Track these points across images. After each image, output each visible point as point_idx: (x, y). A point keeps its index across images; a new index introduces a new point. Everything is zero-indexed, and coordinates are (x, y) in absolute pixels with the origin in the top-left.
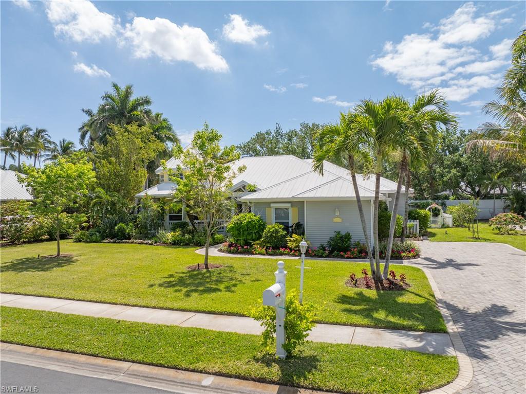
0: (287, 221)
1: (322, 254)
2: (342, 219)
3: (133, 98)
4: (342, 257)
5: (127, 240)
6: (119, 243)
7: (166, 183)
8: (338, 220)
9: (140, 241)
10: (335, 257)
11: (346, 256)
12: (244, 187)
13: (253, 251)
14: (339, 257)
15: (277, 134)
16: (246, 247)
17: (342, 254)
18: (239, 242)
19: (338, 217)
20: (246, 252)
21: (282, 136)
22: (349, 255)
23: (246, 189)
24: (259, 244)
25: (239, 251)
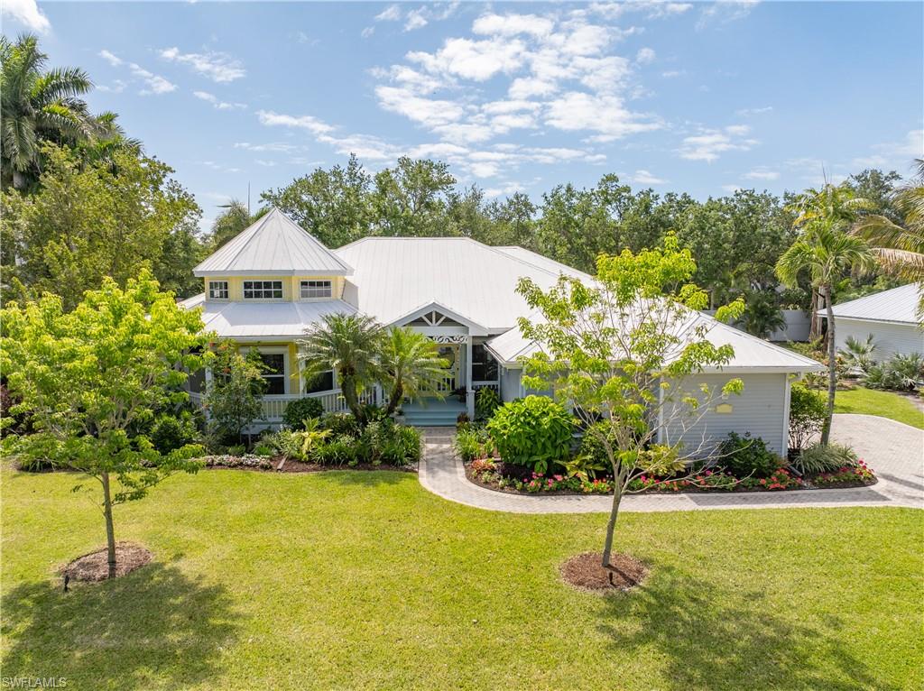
1: (726, 484)
2: (733, 407)
4: (763, 488)
7: (237, 303)
8: (724, 408)
9: (232, 459)
10: (750, 490)
11: (772, 486)
12: (429, 316)
13: (582, 486)
14: (756, 488)
15: (352, 175)
16: (559, 478)
17: (762, 481)
18: (537, 466)
19: (725, 403)
20: (563, 490)
21: (362, 180)
22: (778, 485)
23: (434, 319)
24: (579, 467)
25: (546, 488)
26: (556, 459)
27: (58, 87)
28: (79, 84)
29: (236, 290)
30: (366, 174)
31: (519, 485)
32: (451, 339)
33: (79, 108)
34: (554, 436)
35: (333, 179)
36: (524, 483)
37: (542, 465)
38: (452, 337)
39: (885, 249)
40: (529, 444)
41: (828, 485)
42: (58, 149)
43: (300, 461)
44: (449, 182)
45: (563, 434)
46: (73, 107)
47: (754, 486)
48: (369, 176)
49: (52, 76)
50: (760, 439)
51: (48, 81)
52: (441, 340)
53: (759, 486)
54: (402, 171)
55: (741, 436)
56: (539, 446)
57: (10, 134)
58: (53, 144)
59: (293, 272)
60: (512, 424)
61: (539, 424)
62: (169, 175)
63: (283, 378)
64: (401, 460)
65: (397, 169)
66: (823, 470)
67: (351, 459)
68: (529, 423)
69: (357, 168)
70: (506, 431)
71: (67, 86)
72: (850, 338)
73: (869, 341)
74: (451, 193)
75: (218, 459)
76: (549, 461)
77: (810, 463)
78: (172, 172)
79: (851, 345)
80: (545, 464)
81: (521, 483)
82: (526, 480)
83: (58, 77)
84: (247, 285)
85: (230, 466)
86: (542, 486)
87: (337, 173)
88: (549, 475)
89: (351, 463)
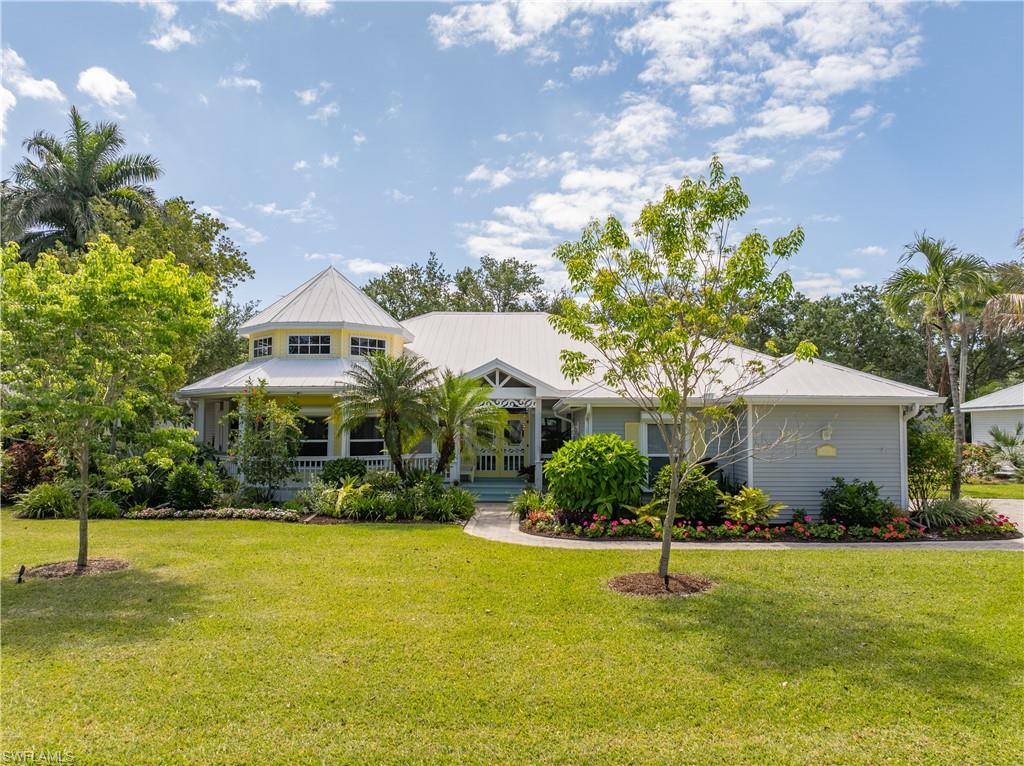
0: (667, 455)
1: (830, 532)
2: (838, 449)
3: (113, 157)
4: (877, 539)
5: (210, 511)
6: (184, 517)
7: (281, 358)
8: (827, 451)
9: (255, 512)
10: (861, 540)
11: (888, 535)
12: (492, 376)
13: (653, 530)
14: (869, 538)
15: (432, 275)
16: (626, 522)
17: (875, 530)
18: (601, 509)
19: (826, 445)
20: (632, 536)
21: (442, 280)
22: (895, 534)
23: (497, 381)
24: (651, 513)
25: (610, 532)
26: (624, 503)
27: (127, 173)
28: (149, 171)
29: (281, 345)
30: (446, 274)
31: (578, 529)
32: (517, 404)
33: (149, 194)
34: (620, 476)
35: (410, 278)
36: (584, 527)
37: (606, 509)
38: (518, 401)
39: (1015, 295)
40: (591, 483)
41: (959, 537)
42: (112, 207)
43: (331, 516)
44: (536, 282)
45: (632, 475)
46: (141, 192)
47: (865, 535)
48: (449, 276)
49: (122, 163)
50: (871, 483)
51: (119, 166)
52: (505, 403)
53: (871, 536)
54: (486, 273)
55: (849, 482)
56: (603, 486)
57: (78, 214)
58: (107, 202)
59: (342, 323)
60: (571, 461)
61: (602, 460)
62: (222, 232)
63: (326, 444)
64: (447, 515)
65: (481, 270)
66: (952, 521)
67: (388, 514)
68: (591, 460)
69: (436, 268)
70: (564, 469)
71: (136, 173)
72: (996, 429)
73: (1018, 431)
74: (538, 295)
75: (237, 512)
76: (615, 505)
77: (937, 516)
78: (225, 229)
79: (997, 436)
80: (609, 506)
81: (580, 527)
82: (585, 523)
83: (128, 163)
84: (293, 340)
85: (250, 519)
86: (605, 530)
87: (414, 271)
88: (615, 517)
89: (388, 518)
